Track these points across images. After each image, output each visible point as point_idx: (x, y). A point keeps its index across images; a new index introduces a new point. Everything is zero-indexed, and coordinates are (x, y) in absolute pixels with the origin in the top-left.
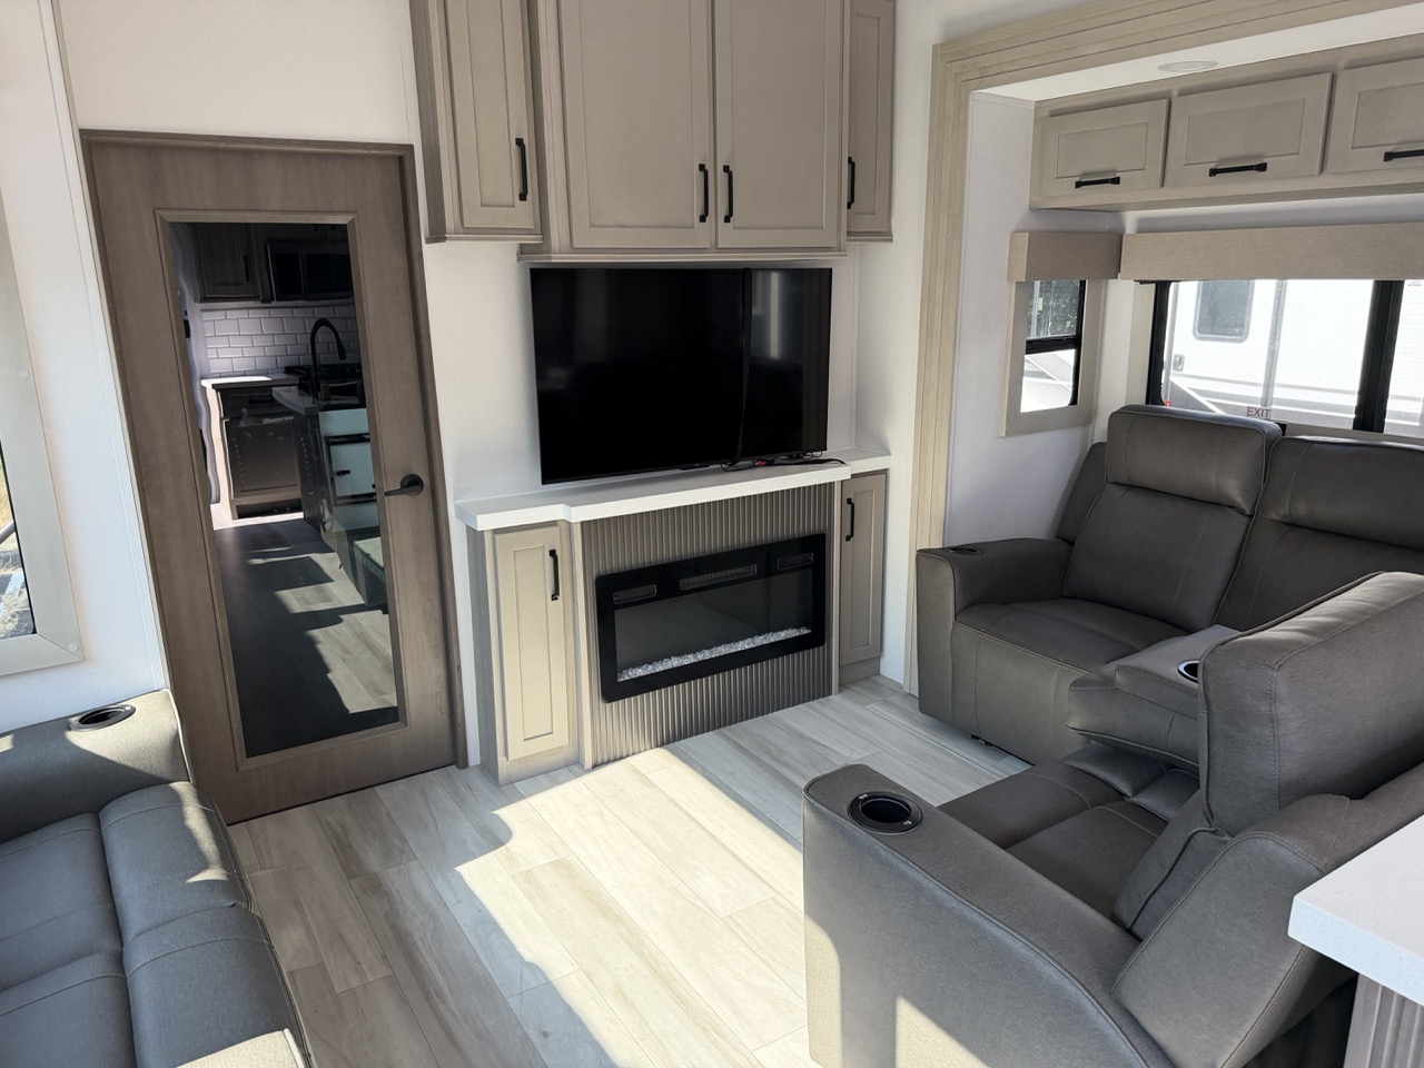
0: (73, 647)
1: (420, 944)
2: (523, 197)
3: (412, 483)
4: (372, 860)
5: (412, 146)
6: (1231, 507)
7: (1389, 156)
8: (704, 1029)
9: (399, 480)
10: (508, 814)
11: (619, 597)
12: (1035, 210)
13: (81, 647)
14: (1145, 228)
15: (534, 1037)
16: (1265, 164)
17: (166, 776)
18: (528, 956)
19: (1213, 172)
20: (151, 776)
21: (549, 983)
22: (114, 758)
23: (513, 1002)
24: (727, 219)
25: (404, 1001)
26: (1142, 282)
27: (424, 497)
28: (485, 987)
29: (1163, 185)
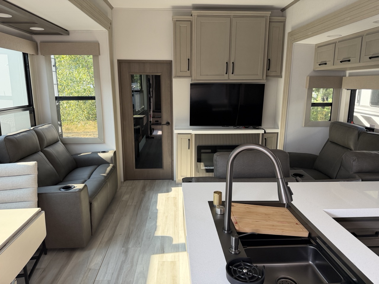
0: (103, 141)
1: (143, 202)
2: (189, 70)
3: (168, 123)
4: (147, 190)
5: (172, 61)
6: (350, 149)
7: (370, 58)
8: (175, 225)
9: (166, 122)
10: (173, 189)
11: (203, 151)
12: (314, 71)
13: (104, 141)
14: (351, 75)
15: (149, 218)
16: (350, 60)
17: (110, 162)
18: (157, 208)
19: (341, 62)
20: (108, 162)
21: (157, 212)
22: (103, 158)
23: (150, 213)
24: (233, 73)
25: (135, 208)
26: (348, 90)
27: (170, 126)
28: (147, 210)
29: (333, 65)
